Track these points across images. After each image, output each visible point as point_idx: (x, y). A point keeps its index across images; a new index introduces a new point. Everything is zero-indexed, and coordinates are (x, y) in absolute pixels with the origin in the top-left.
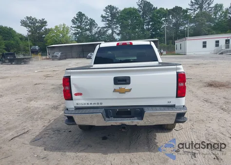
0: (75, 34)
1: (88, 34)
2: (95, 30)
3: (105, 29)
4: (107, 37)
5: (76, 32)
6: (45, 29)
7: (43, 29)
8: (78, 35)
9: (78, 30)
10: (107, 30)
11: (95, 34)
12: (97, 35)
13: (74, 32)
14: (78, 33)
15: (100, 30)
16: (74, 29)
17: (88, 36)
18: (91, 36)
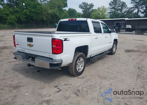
0: (110, 13)
1: (119, 13)
2: (124, 10)
3: (133, 9)
4: (133, 14)
5: (111, 11)
6: (92, 10)
7: (91, 10)
8: (112, 14)
9: (112, 10)
10: (134, 10)
11: (124, 13)
12: (126, 14)
13: (109, 11)
14: (112, 12)
15: (129, 10)
16: (109, 9)
17: (119, 14)
18: (121, 14)
